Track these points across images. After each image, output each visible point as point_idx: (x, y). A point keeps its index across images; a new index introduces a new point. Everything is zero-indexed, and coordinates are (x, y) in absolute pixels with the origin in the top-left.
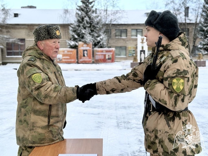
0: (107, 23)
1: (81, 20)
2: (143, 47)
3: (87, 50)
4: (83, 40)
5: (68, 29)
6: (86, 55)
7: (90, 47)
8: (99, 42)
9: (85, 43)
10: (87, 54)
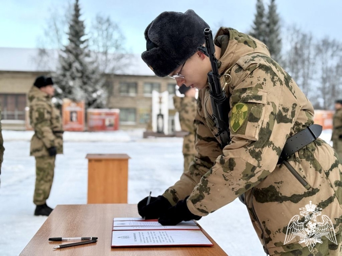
1: (67, 67)
2: (160, 110)
3: (76, 112)
7: (81, 107)
9: (74, 100)
10: (77, 118)
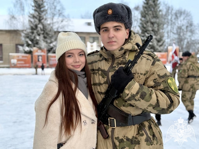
1: (34, 27)
3: (41, 56)
4: (38, 46)
7: (44, 53)
8: (52, 48)
10: (42, 59)
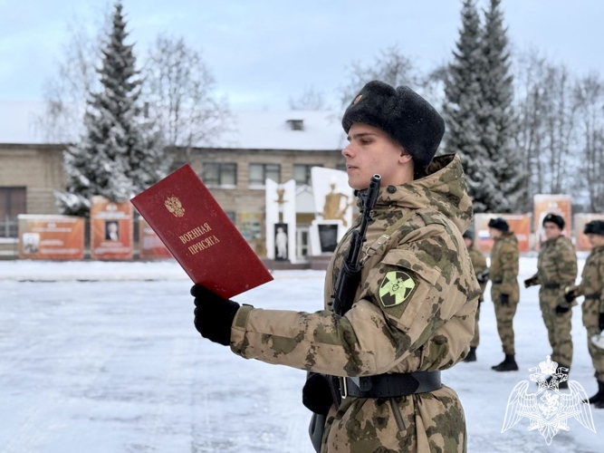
0: (178, 143)
1: (100, 135)
2: (281, 215)
3: (116, 222)
4: (107, 192)
5: (62, 159)
6: (113, 236)
7: (127, 213)
9: (112, 199)
10: (117, 233)
